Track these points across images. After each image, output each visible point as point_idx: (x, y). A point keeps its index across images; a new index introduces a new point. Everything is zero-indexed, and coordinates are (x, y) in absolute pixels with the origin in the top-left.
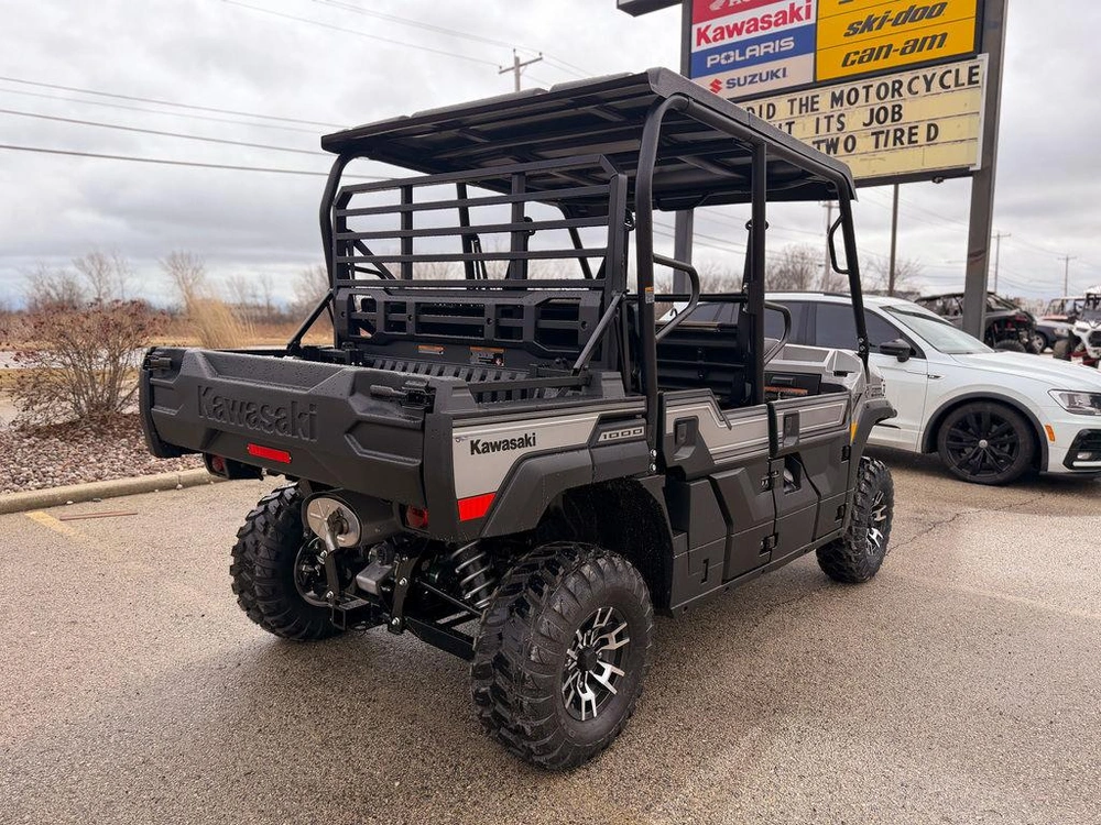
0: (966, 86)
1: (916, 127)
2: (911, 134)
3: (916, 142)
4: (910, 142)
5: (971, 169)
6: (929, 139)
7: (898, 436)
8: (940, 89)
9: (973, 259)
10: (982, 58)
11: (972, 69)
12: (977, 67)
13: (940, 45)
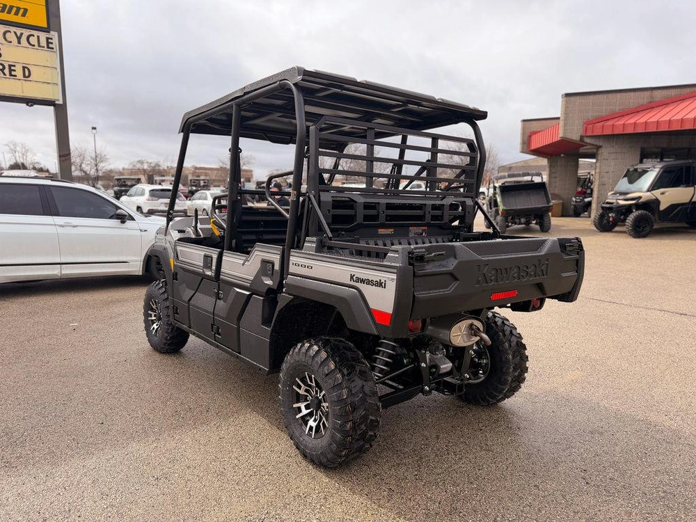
0: (46, 48)
1: (14, 66)
2: (11, 71)
3: (16, 76)
4: (11, 75)
5: (57, 102)
6: (24, 76)
7: (128, 267)
8: (27, 45)
9: (63, 159)
10: (54, 34)
11: (48, 39)
12: (52, 39)
13: (24, 15)
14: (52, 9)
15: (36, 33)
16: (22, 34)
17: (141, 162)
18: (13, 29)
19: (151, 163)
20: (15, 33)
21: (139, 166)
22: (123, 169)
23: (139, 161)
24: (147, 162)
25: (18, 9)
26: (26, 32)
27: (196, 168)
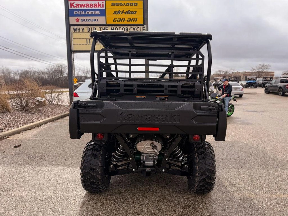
10: (145, 26)
11: (143, 28)
12: (144, 28)
13: (136, 21)
14: (145, 16)
15: (139, 27)
16: (135, 28)
17: (220, 71)
18: (132, 27)
19: (224, 71)
20: (133, 28)
21: (218, 73)
22: (213, 74)
23: (219, 71)
24: (222, 71)
25: (134, 19)
26: (136, 27)
27: (246, 72)
